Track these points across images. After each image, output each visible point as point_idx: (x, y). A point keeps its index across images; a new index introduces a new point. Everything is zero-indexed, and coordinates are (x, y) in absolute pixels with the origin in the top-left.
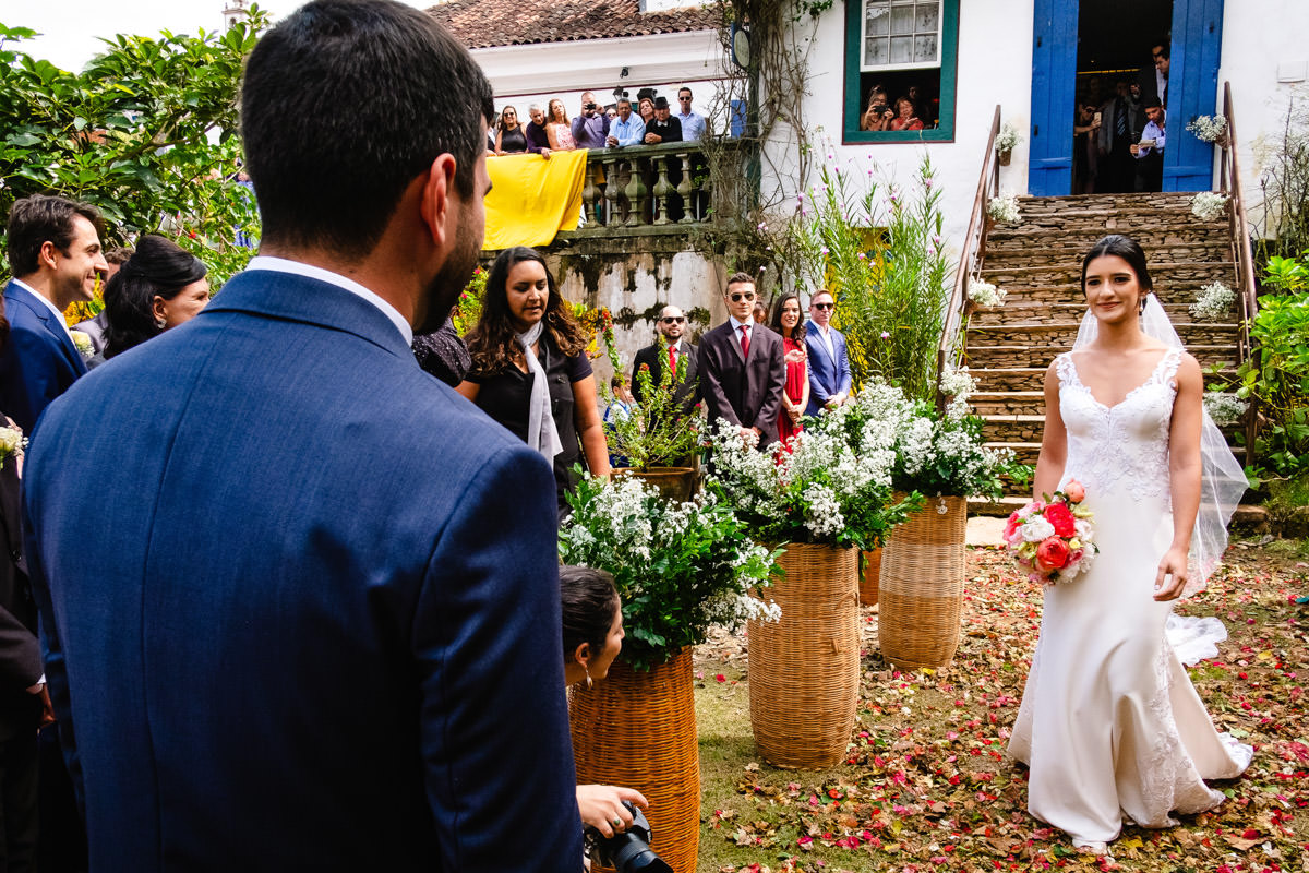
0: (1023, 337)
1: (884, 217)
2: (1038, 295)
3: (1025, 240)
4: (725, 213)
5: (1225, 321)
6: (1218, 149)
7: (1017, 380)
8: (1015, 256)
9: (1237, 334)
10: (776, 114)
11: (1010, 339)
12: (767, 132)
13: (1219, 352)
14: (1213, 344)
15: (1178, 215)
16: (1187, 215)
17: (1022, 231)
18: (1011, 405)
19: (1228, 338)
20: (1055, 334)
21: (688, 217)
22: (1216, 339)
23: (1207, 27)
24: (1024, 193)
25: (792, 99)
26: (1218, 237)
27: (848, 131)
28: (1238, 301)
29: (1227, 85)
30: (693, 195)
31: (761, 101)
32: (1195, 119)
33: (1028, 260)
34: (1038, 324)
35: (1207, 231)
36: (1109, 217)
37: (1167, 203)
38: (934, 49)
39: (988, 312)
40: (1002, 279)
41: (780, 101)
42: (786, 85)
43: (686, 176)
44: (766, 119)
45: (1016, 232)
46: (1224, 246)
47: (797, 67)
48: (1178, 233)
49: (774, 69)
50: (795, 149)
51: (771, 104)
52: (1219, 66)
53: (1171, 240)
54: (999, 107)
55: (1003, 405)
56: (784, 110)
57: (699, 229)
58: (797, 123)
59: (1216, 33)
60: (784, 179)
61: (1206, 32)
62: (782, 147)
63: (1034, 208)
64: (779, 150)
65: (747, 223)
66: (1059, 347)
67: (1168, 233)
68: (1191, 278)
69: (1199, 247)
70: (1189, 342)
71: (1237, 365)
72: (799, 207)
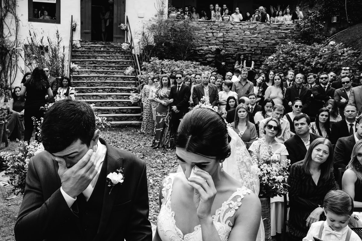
0: (84, 79)
1: (45, 43)
2: (87, 67)
3: (82, 52)
5: (132, 75)
6: (126, 32)
7: (85, 90)
8: (80, 56)
9: (136, 79)
10: (7, 11)
11: (81, 79)
12: (5, 15)
13: (131, 83)
14: (130, 81)
15: (118, 48)
16: (120, 48)
17: (80, 49)
18: (84, 97)
19: (133, 79)
20: (92, 78)
22: (130, 80)
23: (122, 2)
24: (79, 39)
26: (128, 53)
27: (30, 18)
28: (136, 71)
29: (127, 16)
32: (120, 24)
33: (83, 57)
34: (87, 75)
35: (125, 52)
36: (102, 47)
37: (115, 44)
39: (75, 72)
40: (77, 62)
41: (9, 7)
42: (10, 2)
44: (5, 12)
45: (79, 50)
46: (129, 56)
48: (119, 52)
50: (14, 20)
51: (5, 7)
52: (125, 12)
53: (117, 54)
54: (72, 16)
55: (82, 97)
56: (10, 10)
58: (15, 14)
59: (124, 3)
60: (11, 30)
62: (10, 20)
63: (83, 43)
66: (94, 81)
67: (116, 52)
68: (123, 64)
69: (124, 56)
70: (124, 80)
71: (136, 87)
72: (16, 38)
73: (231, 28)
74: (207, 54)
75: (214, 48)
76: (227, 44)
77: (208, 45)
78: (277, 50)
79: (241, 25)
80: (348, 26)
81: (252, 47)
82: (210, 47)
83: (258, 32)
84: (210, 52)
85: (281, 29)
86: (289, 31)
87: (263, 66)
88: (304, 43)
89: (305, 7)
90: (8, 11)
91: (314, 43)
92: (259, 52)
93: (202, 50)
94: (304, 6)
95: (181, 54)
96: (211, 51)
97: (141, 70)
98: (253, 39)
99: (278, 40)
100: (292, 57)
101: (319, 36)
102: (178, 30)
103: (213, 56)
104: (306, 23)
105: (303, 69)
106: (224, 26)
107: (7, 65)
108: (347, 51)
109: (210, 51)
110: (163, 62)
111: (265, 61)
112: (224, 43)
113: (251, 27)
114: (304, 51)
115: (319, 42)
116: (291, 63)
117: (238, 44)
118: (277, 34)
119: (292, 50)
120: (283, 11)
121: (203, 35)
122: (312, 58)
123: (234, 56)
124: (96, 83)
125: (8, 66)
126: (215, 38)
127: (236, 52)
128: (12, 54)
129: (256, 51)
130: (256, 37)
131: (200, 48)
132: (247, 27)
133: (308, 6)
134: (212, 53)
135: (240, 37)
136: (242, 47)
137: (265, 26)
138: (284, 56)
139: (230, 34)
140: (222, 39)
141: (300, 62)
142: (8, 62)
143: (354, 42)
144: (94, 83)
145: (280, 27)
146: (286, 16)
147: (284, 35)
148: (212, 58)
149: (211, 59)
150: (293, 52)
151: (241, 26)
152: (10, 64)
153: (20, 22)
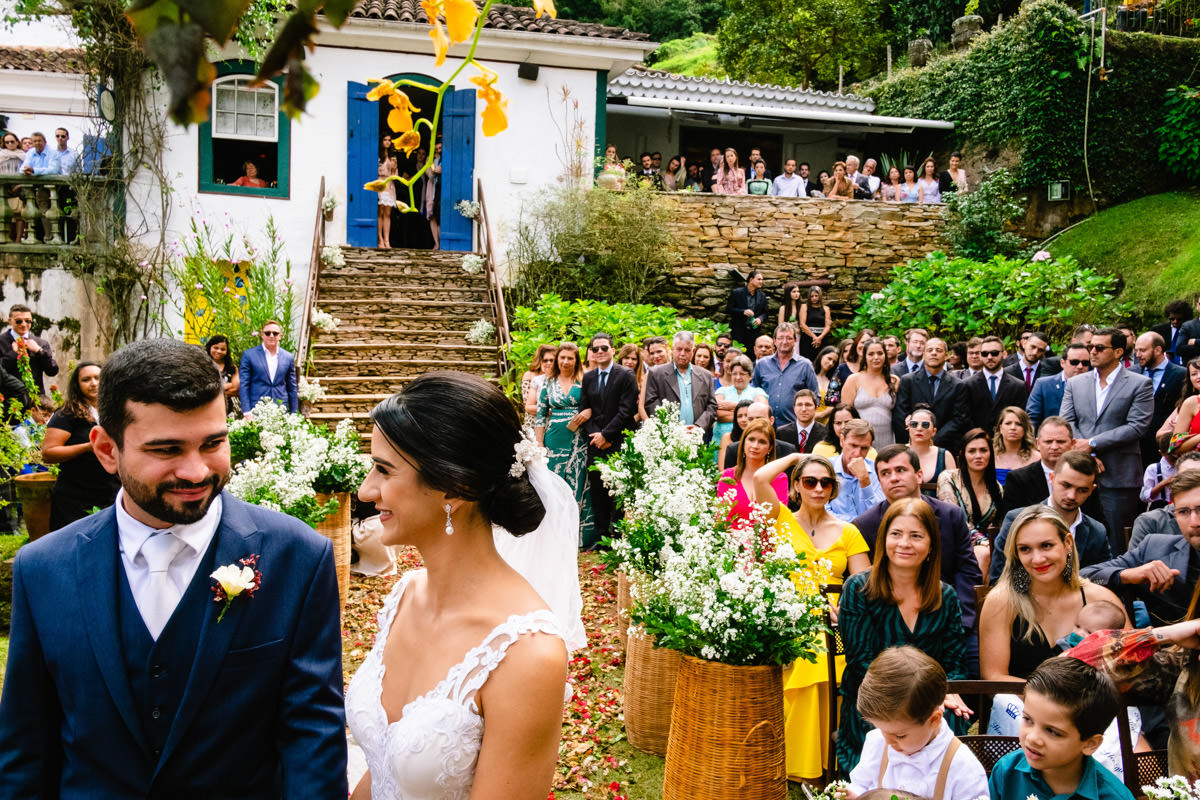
0: (352, 353)
1: (238, 255)
2: (360, 321)
3: (349, 280)
4: (93, 240)
5: (488, 344)
6: (475, 223)
7: (351, 386)
8: (341, 290)
9: (498, 355)
10: (139, 163)
11: (342, 354)
12: (132, 175)
13: (485, 366)
14: (482, 360)
15: (452, 267)
16: (457, 268)
17: (344, 272)
18: (348, 405)
19: (490, 356)
20: (375, 352)
21: (57, 239)
22: (483, 357)
23: (465, 140)
24: (344, 243)
25: (154, 151)
26: (479, 284)
27: (204, 182)
28: (497, 333)
29: (479, 181)
30: (61, 221)
31: (126, 150)
32: (459, 202)
33: (351, 294)
34: (363, 344)
35: (471, 280)
36: (406, 265)
37: (444, 258)
38: (272, 126)
39: (325, 334)
40: (333, 308)
41: (143, 153)
42: (148, 139)
43: (54, 204)
44: (131, 165)
45: (340, 273)
46: (483, 291)
47: (158, 126)
48: (453, 280)
49: (137, 125)
50: (157, 190)
51: (134, 153)
52: (473, 167)
53: (449, 286)
54: (323, 178)
55: (342, 405)
56: (146, 159)
57: (68, 251)
58: (159, 171)
59: (471, 145)
60: (147, 215)
61: (465, 143)
62: (145, 189)
63: (352, 254)
64: (141, 191)
65: (115, 251)
66: (379, 361)
67: (446, 280)
68: (464, 313)
69: (467, 291)
70: (466, 359)
71: (498, 376)
72: (163, 240)
73: (771, 216)
74: (704, 286)
75: (722, 270)
76: (760, 258)
77: (706, 260)
78: (895, 275)
79: (797, 205)
80: (1093, 211)
81: (828, 268)
82: (711, 266)
83: (847, 224)
84: (713, 281)
85: (910, 219)
86: (931, 222)
87: (857, 319)
88: (972, 255)
89: (976, 157)
90: (141, 162)
91: (996, 257)
92: (848, 280)
93: (689, 274)
94: (973, 154)
95: (628, 286)
96: (713, 277)
97: (511, 329)
98: (832, 244)
99: (903, 249)
100: (934, 293)
101: (1010, 238)
102: (621, 218)
103: (720, 292)
104: (974, 202)
105: (963, 327)
106: (749, 208)
107: (133, 315)
108: (1083, 279)
109: (711, 280)
110: (573, 308)
111: (865, 306)
112: (750, 256)
113: (825, 212)
114: (969, 277)
115: (1011, 254)
116: (931, 311)
117: (790, 258)
118: (896, 231)
119: (936, 276)
120: (915, 170)
121: (692, 233)
122: (988, 297)
123: (778, 291)
124: (384, 365)
125: (138, 318)
126: (726, 242)
127: (785, 282)
128: (149, 283)
129: (840, 278)
130: (840, 240)
131: (685, 269)
132: (815, 211)
133: (984, 154)
134: (719, 284)
135: (797, 239)
136: (802, 266)
137: (864, 209)
138: (915, 292)
139: (768, 232)
140: (745, 246)
141: (956, 307)
142: (137, 309)
143: (1108, 253)
144: (380, 367)
145: (907, 213)
146: (922, 183)
147: (917, 235)
148: (717, 297)
149: (714, 301)
150: (937, 282)
151: (796, 210)
152: (144, 312)
153: (173, 194)
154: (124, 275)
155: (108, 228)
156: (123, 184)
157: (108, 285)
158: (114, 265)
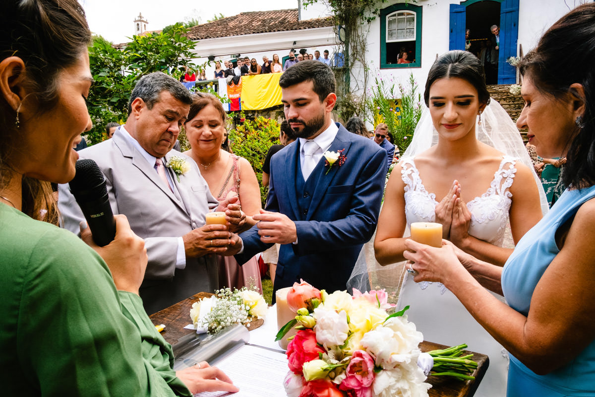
1: (398, 95)
10: (355, 59)
12: (352, 64)
15: (504, 93)
16: (507, 93)
23: (513, 24)
25: (361, 53)
26: (519, 100)
27: (382, 64)
29: (520, 45)
31: (350, 54)
32: (509, 58)
35: (515, 99)
37: (500, 88)
38: (413, 33)
41: (357, 54)
42: (359, 48)
44: (352, 60)
46: (521, 104)
47: (363, 41)
48: (504, 99)
49: (354, 42)
50: (362, 70)
51: (353, 55)
52: (517, 38)
53: (502, 102)
56: (358, 57)
58: (363, 61)
59: (516, 25)
60: (359, 82)
61: (513, 26)
62: (358, 70)
64: (356, 71)
65: (345, 99)
67: (501, 99)
69: (512, 104)
72: (365, 92)
90: (356, 58)
128: (359, 112)
153: (369, 71)
154: (349, 109)
155: (343, 89)
156: (349, 69)
157: (343, 114)
158: (345, 106)
